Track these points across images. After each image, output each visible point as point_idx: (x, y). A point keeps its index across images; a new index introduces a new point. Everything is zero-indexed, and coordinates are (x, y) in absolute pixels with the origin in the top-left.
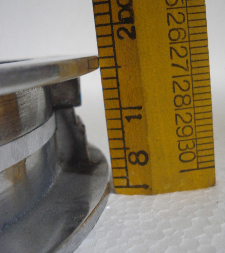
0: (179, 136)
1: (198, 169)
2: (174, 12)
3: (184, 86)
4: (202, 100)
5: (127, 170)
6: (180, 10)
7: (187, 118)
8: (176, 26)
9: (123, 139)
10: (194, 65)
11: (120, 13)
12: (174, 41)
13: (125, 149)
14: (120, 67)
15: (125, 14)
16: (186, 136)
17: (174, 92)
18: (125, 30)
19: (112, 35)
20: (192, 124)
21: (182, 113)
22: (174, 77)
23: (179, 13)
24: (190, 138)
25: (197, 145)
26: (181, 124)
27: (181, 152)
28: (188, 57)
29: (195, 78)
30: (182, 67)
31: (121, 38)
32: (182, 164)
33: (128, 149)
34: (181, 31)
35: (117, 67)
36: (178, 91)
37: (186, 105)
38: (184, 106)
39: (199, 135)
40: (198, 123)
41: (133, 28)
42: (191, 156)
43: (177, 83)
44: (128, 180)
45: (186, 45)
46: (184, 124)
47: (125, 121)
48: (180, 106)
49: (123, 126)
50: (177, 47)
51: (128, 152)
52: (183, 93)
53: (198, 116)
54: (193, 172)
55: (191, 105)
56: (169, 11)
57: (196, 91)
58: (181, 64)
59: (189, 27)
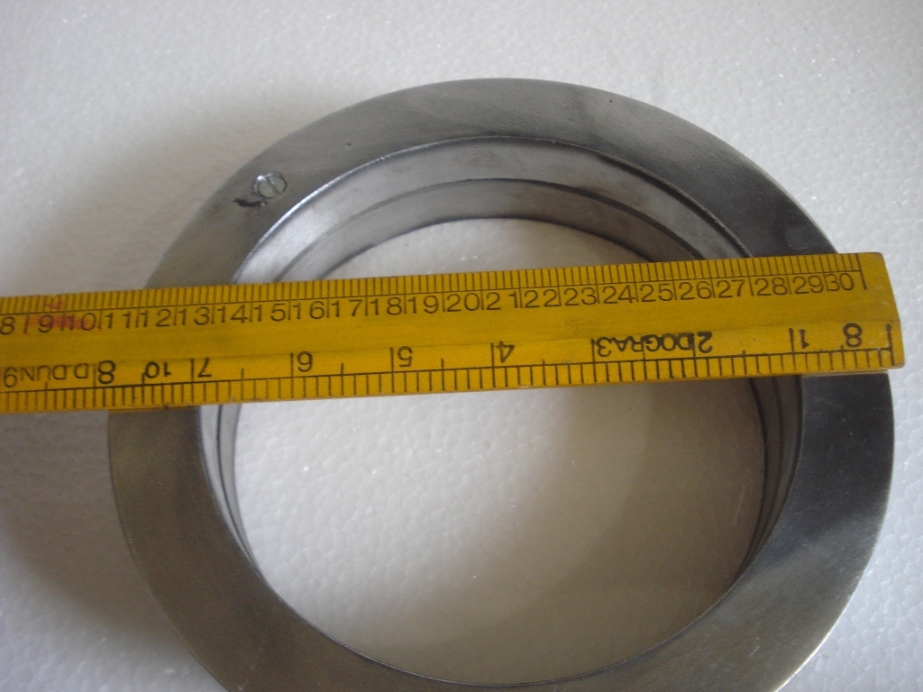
0: (822, 290)
1: (860, 271)
2: (680, 292)
3: (762, 284)
4: (777, 266)
5: (870, 350)
6: (677, 286)
7: (800, 282)
8: (694, 291)
9: (831, 353)
10: (737, 274)
11: (682, 348)
12: (712, 294)
13: (842, 351)
14: (744, 352)
15: (684, 342)
16: (821, 284)
17: (769, 295)
18: (702, 343)
19: (707, 358)
20: (806, 276)
21: (794, 287)
22: (752, 295)
23: (680, 287)
24: (823, 279)
25: (831, 272)
26: (807, 288)
27: (841, 288)
28: (729, 280)
29: (752, 273)
30: (741, 285)
31: (711, 348)
32: (856, 288)
33: (842, 347)
34: (700, 287)
35: (744, 356)
36: (769, 291)
37: (784, 282)
38: (786, 285)
39: (819, 269)
40: (804, 270)
41: (700, 334)
42: (845, 278)
43: (759, 292)
44: (882, 349)
45: (715, 281)
46: (807, 284)
47: (807, 349)
48: (786, 289)
49: (814, 352)
50: (718, 290)
51: (846, 347)
52: (771, 285)
53: (797, 270)
54: (865, 275)
55: (784, 277)
56: (679, 298)
57: (767, 272)
58: (738, 287)
59: (695, 279)
